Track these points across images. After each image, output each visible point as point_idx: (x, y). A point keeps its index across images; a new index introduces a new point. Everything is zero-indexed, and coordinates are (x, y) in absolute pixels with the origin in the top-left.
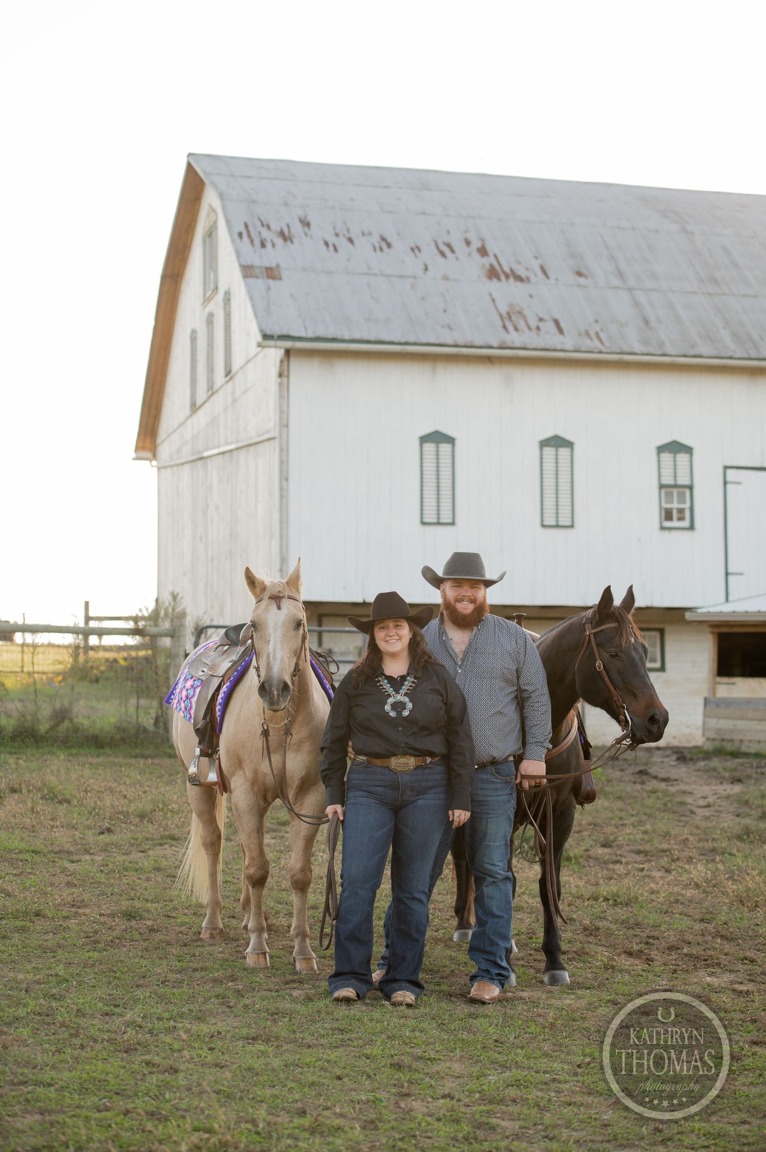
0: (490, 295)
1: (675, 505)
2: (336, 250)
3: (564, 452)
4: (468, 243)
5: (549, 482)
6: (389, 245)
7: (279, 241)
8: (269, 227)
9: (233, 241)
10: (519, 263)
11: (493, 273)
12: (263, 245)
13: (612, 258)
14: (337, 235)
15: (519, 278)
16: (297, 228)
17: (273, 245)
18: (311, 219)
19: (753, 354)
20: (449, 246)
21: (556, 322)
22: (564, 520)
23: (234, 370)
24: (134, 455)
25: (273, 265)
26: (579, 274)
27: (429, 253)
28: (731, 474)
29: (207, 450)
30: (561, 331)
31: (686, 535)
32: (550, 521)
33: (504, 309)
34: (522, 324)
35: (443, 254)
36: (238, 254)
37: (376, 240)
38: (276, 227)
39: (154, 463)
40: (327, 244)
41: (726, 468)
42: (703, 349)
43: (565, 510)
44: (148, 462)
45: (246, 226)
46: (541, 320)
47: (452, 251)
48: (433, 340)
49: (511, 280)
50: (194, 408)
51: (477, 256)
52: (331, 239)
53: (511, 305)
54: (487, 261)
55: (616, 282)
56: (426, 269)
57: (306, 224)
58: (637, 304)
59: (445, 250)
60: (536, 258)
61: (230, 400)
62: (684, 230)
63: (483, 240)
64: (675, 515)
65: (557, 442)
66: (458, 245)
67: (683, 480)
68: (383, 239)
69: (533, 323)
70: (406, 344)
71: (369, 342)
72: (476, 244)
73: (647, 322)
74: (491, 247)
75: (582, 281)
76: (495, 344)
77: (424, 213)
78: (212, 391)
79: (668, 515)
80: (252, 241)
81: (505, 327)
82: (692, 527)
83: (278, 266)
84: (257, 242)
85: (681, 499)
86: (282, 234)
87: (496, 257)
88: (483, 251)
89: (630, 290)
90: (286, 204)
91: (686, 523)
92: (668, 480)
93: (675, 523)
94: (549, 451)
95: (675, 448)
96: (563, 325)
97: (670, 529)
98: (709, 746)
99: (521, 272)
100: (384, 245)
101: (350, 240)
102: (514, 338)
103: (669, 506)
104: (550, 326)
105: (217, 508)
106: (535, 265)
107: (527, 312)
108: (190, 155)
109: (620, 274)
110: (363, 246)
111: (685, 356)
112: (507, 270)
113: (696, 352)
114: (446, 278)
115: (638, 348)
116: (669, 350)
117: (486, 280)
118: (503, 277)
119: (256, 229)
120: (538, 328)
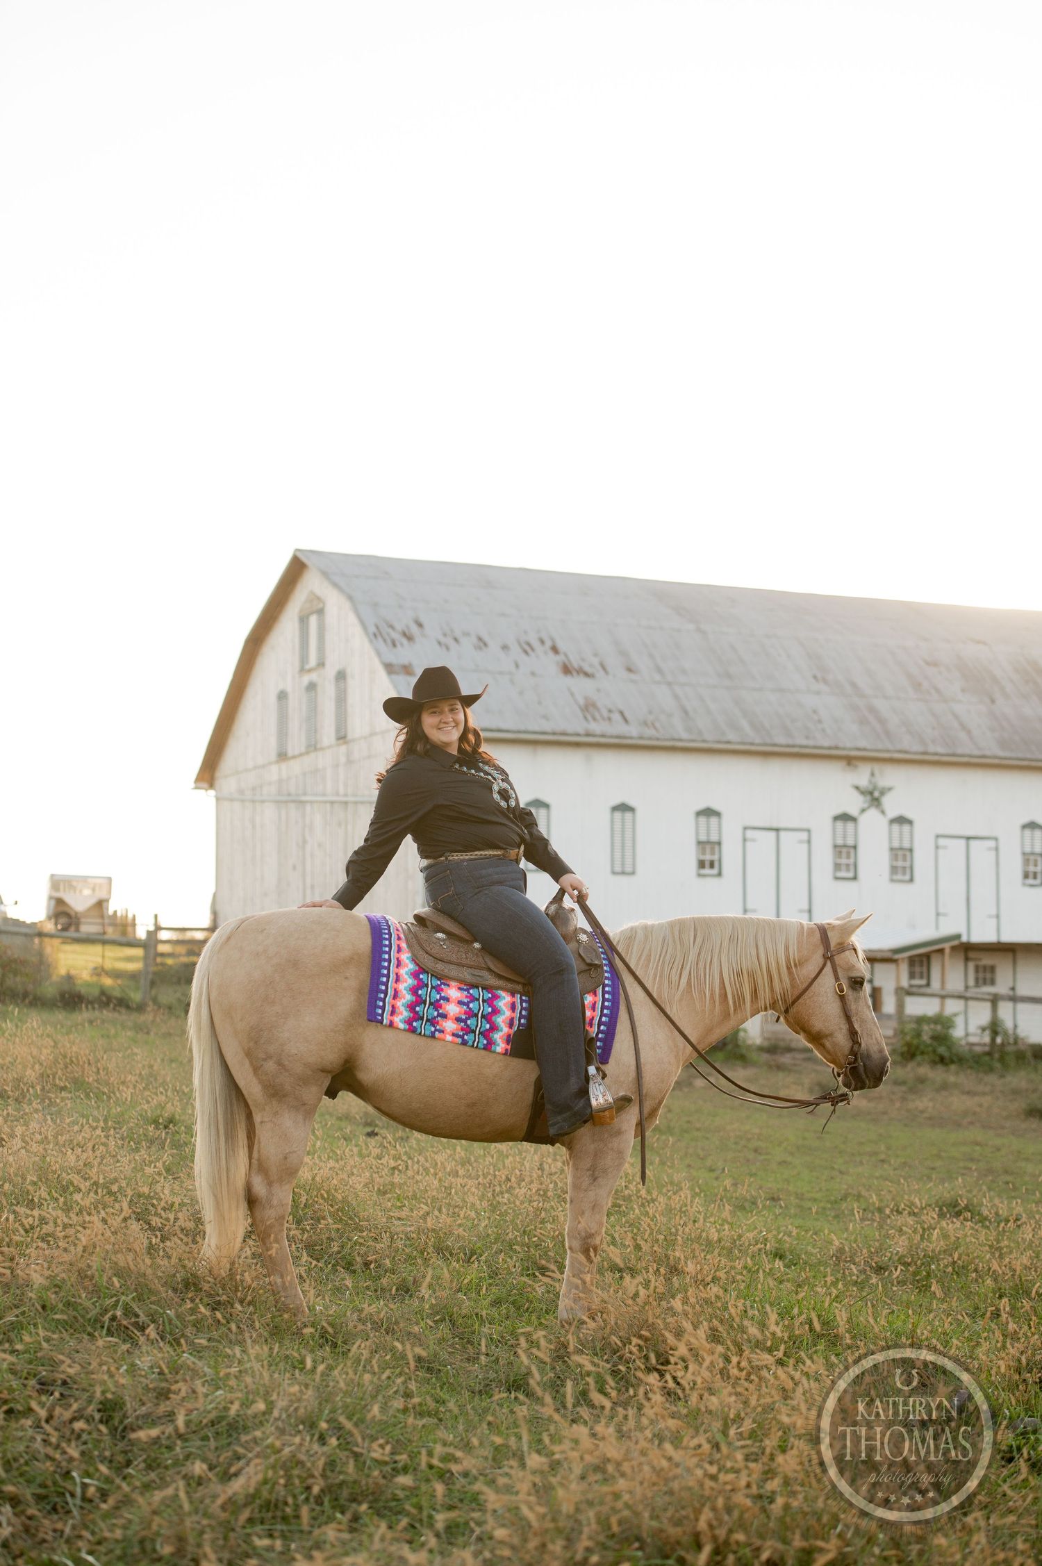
0: (569, 689)
1: (708, 857)
2: (448, 648)
3: (628, 815)
4: (542, 642)
5: (618, 839)
6: (485, 645)
7: (405, 641)
8: (392, 627)
9: (371, 641)
10: (583, 660)
11: (566, 670)
12: (394, 645)
13: (651, 656)
14: (445, 635)
15: (587, 675)
16: (414, 629)
17: (402, 645)
18: (423, 619)
19: (768, 741)
20: (529, 644)
21: (622, 713)
22: (628, 869)
23: (350, 737)
24: (193, 785)
25: (406, 662)
26: (630, 670)
27: (515, 650)
28: (749, 834)
29: (305, 794)
30: (626, 720)
31: (715, 881)
32: (618, 869)
33: (582, 702)
34: (597, 715)
35: (526, 652)
36: (379, 654)
37: (474, 640)
38: (399, 627)
39: (212, 793)
40: (439, 643)
41: (745, 828)
42: (731, 736)
43: (628, 861)
44: (203, 791)
45: (377, 627)
46: (610, 711)
47: (533, 649)
48: (537, 728)
49: (582, 675)
50: (282, 756)
51: (551, 654)
52: (443, 640)
53: (586, 698)
54: (561, 658)
55: (657, 677)
56: (517, 666)
57: (420, 625)
58: (676, 697)
59: (527, 648)
60: (596, 655)
61: (343, 759)
62: (699, 630)
63: (552, 640)
64: (707, 864)
65: (623, 808)
66: (536, 644)
67: (714, 838)
68: (480, 639)
69: (605, 714)
70: (519, 732)
71: (491, 730)
72: (548, 644)
73: (686, 712)
74: (561, 645)
75: (632, 676)
76: (582, 731)
77: (503, 615)
78: (313, 747)
79: (702, 864)
80: (385, 641)
81: (585, 718)
82: (720, 874)
83: (410, 665)
84: (389, 642)
85: (713, 853)
86: (404, 634)
87: (566, 655)
88: (555, 650)
89: (669, 684)
90: (401, 607)
91: (715, 871)
92: (703, 838)
93: (707, 871)
94: (618, 815)
95: (708, 813)
96: (627, 714)
97: (704, 876)
98: (766, 1044)
99: (587, 669)
100: (482, 645)
101: (456, 640)
102: (596, 727)
103: (702, 857)
104: (616, 717)
105: (320, 845)
106: (595, 661)
107: (599, 704)
108: (297, 550)
109: (659, 670)
110: (467, 644)
111: (719, 742)
112: (576, 665)
113: (725, 739)
114: (533, 674)
115: (684, 735)
116: (707, 736)
117: (562, 676)
118: (575, 673)
119: (385, 630)
120: (609, 719)
